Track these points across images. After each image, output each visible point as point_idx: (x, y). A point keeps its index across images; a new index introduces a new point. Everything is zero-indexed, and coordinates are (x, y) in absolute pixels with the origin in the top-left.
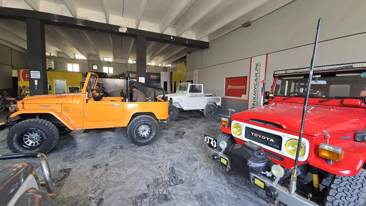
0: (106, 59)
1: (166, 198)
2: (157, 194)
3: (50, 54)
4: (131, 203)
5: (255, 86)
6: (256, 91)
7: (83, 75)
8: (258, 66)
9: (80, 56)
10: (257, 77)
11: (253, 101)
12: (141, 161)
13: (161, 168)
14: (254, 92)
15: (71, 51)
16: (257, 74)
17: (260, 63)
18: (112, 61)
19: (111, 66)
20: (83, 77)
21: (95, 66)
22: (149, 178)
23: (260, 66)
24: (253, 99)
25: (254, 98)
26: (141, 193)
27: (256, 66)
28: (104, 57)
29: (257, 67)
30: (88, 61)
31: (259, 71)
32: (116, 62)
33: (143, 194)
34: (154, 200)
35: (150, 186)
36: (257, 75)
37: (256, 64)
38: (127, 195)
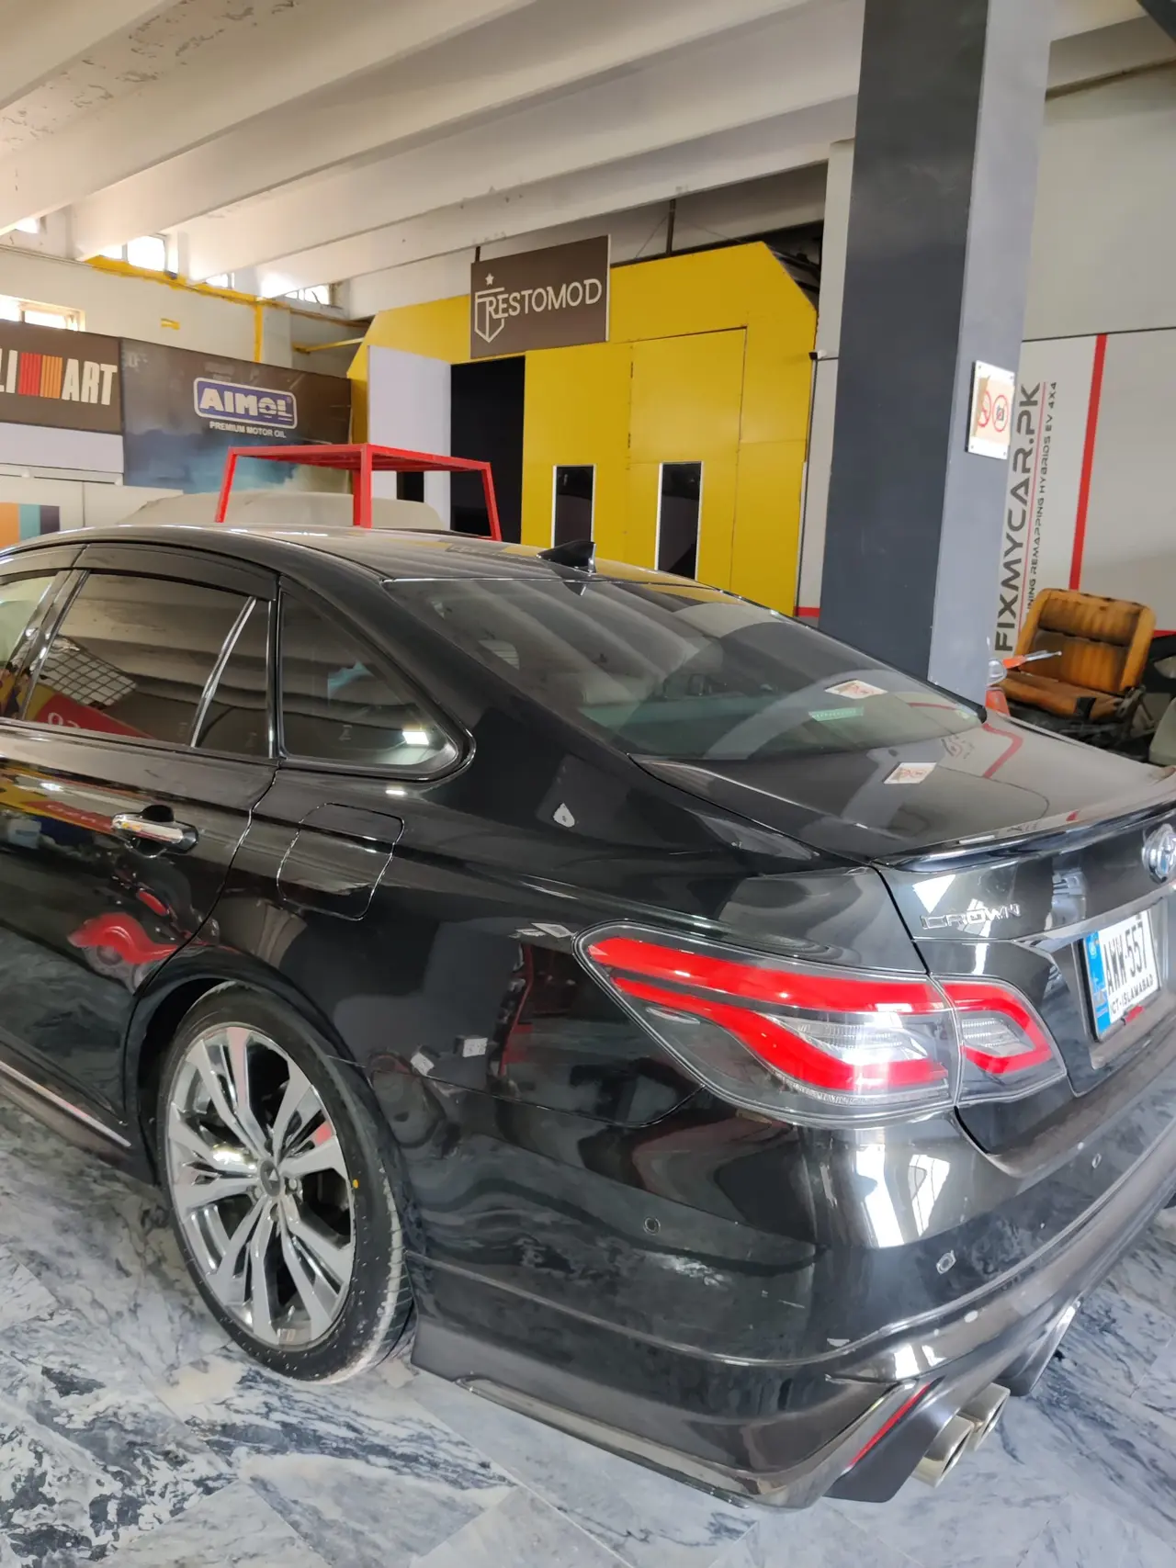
5: (1016, 529)
6: (1018, 561)
8: (1035, 403)
10: (1026, 470)
11: (1001, 625)
14: (1007, 565)
16: (1027, 454)
17: (1054, 385)
23: (1051, 404)
24: (1001, 613)
25: (1008, 606)
27: (1022, 404)
29: (1027, 413)
31: (1045, 434)
36: (1030, 462)
37: (1024, 391)
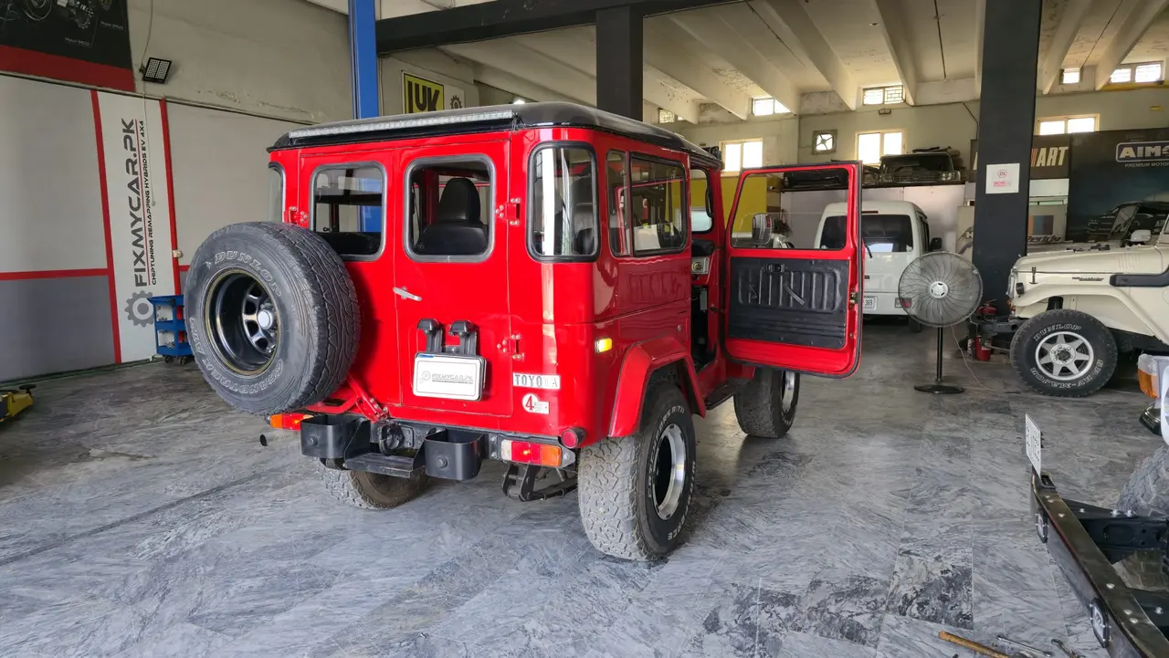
0: (873, 98)
1: (853, 634)
2: (830, 613)
3: (676, 117)
4: (732, 597)
7: (769, 185)
9: (767, 106)
12: (847, 515)
13: (913, 557)
15: (738, 88)
18: (899, 100)
19: (893, 127)
20: (768, 189)
21: (825, 137)
22: (838, 565)
26: (779, 590)
28: (865, 90)
30: (797, 121)
32: (919, 103)
33: (783, 594)
34: (807, 621)
35: (824, 585)
38: (736, 576)
